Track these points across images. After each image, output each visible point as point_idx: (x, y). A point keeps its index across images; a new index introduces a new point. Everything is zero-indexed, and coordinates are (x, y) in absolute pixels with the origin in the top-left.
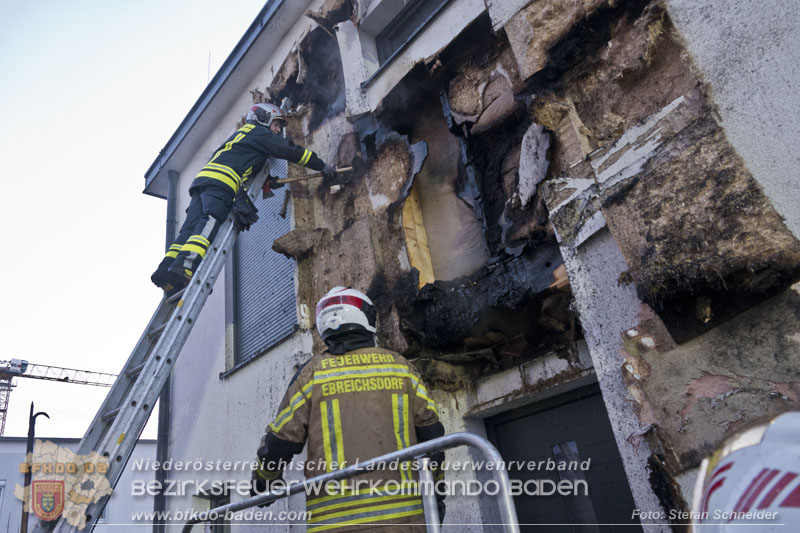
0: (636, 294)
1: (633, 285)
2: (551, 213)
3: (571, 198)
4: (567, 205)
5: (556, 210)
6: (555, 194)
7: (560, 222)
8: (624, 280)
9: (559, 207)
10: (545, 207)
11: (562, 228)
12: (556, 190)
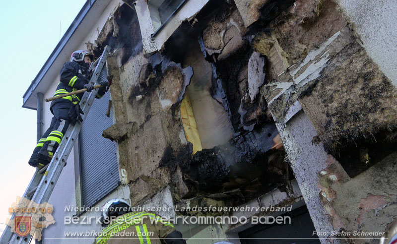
0: (323, 149)
1: (321, 144)
2: (269, 104)
3: (280, 94)
4: (278, 98)
5: (271, 102)
6: (270, 92)
7: (275, 109)
8: (315, 141)
9: (273, 100)
10: (265, 100)
11: (276, 112)
12: (271, 90)
